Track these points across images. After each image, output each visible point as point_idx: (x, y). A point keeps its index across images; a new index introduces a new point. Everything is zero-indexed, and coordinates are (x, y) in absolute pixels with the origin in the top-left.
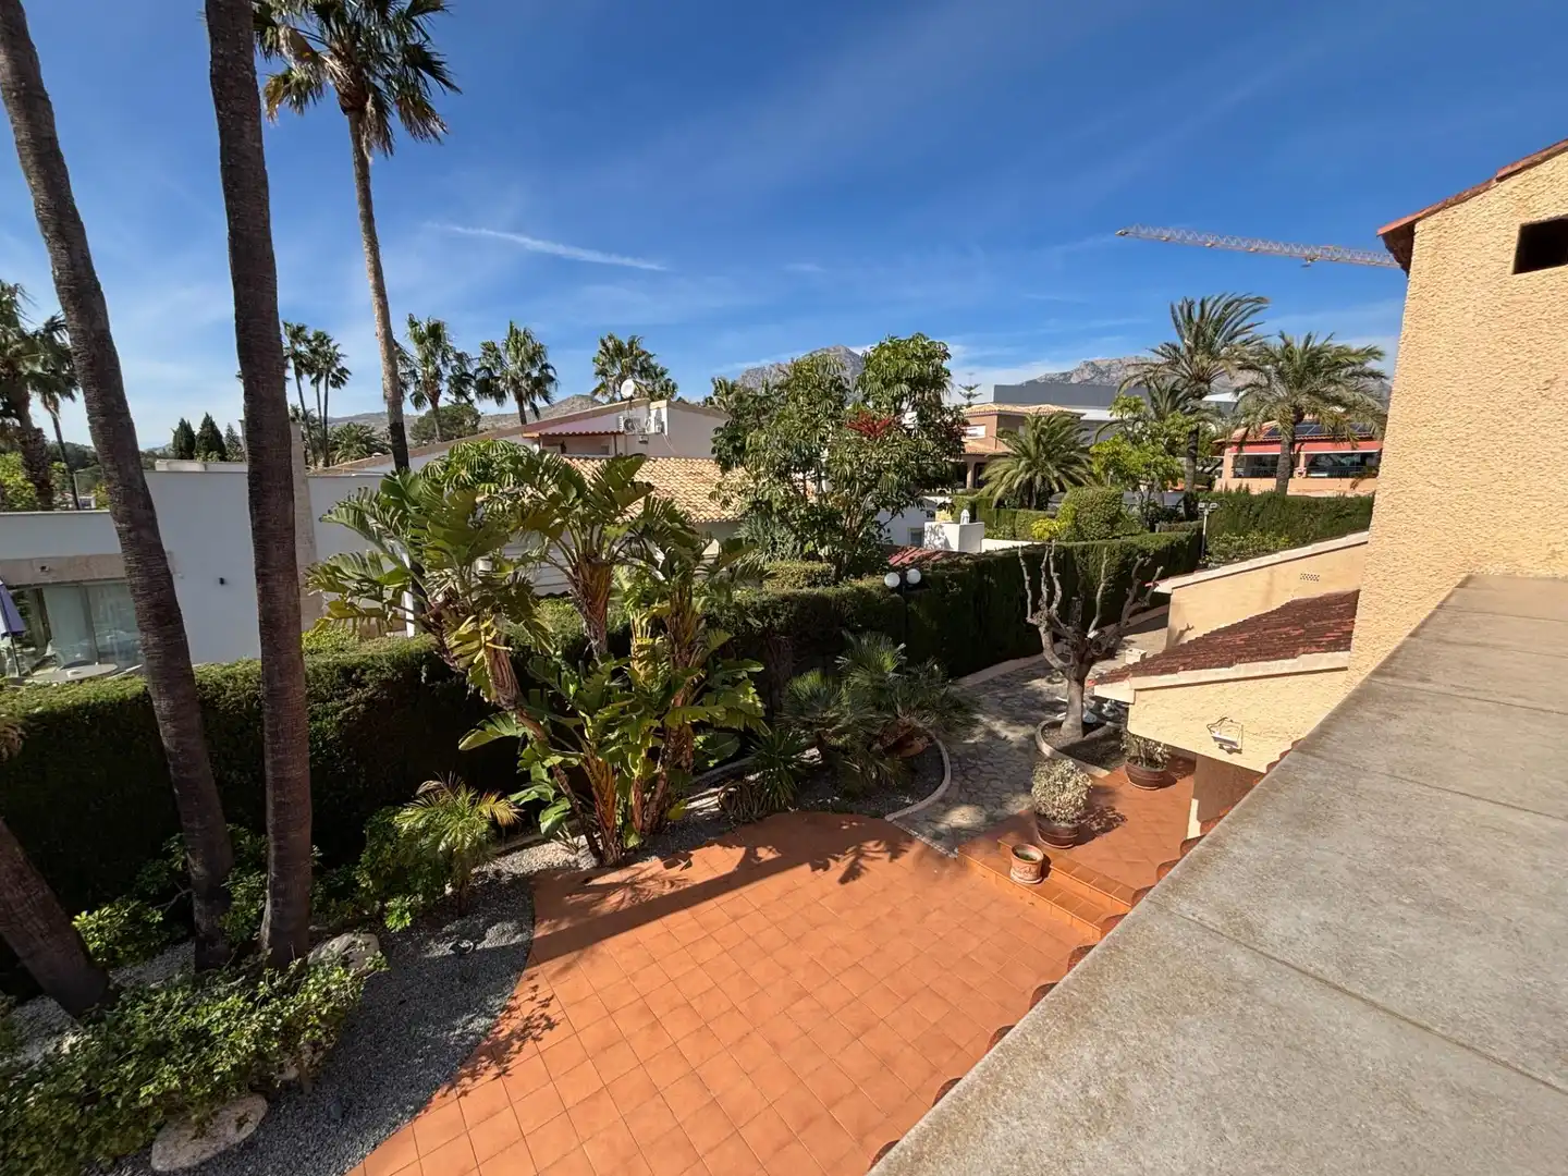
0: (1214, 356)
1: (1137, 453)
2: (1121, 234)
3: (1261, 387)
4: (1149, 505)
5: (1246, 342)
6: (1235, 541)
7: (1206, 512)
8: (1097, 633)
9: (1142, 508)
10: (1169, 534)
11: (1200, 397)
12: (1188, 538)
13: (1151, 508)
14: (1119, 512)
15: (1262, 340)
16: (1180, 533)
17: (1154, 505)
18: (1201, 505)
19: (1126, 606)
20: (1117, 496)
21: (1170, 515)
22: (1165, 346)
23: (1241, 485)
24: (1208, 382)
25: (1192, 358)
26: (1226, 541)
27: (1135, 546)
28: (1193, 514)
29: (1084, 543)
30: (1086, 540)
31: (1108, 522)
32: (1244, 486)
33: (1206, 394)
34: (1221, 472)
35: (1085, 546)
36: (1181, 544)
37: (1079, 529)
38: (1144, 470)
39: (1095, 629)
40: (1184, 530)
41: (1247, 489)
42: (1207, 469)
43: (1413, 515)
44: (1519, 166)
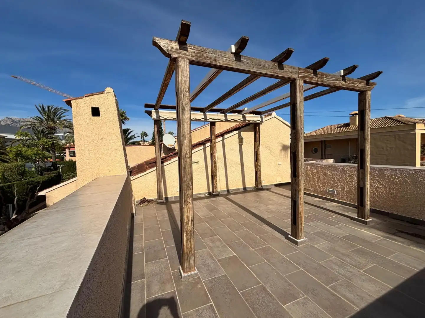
0: (55, 122)
1: (30, 151)
2: (13, 77)
3: (71, 133)
4: (38, 167)
5: (64, 120)
6: (71, 175)
7: (60, 167)
8: (17, 215)
9: (36, 168)
10: (48, 176)
11: (53, 133)
12: (55, 176)
13: (40, 168)
14: (24, 171)
15: (70, 120)
16: (52, 174)
17: (41, 167)
18: (58, 166)
19: (27, 203)
20: (23, 165)
21: (48, 170)
22: (36, 117)
23: (70, 159)
24: (55, 130)
25: (47, 122)
26: (68, 175)
27: (33, 181)
28: (56, 168)
29: (9, 183)
30: (11, 182)
31: (20, 175)
32: (71, 159)
33: (55, 133)
34: (66, 155)
35: (10, 185)
36: (52, 178)
37: (6, 179)
38: (33, 156)
39: (16, 214)
40: (53, 174)
41: (72, 160)
42: (62, 155)
43: (85, 166)
44: (88, 95)
